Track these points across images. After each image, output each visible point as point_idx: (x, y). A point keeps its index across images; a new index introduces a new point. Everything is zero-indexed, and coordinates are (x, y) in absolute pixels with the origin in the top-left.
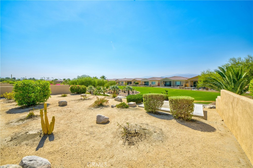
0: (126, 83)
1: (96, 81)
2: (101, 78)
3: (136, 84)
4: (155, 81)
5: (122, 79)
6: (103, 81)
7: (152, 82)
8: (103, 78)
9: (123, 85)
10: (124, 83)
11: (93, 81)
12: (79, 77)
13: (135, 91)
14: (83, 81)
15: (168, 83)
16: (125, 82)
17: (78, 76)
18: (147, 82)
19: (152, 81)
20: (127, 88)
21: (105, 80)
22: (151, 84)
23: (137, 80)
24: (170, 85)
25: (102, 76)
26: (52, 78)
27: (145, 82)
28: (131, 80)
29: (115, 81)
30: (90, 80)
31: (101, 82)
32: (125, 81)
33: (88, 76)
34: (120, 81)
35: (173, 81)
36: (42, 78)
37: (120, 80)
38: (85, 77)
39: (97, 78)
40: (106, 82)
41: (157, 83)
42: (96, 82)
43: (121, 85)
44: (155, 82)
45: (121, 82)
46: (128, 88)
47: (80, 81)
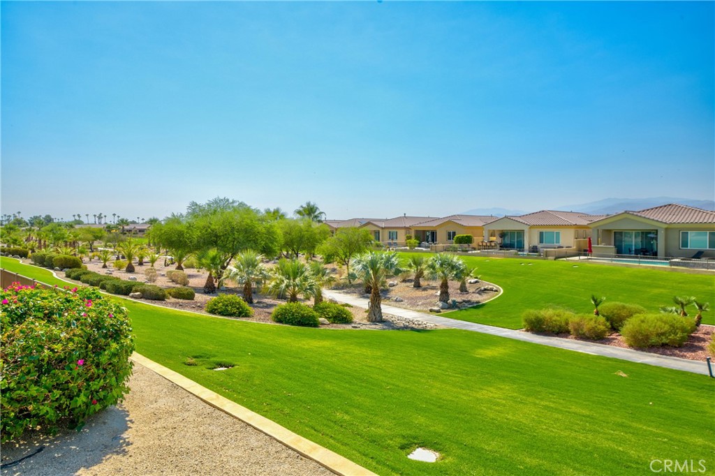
0: (409, 238)
1: (279, 229)
2: (299, 212)
3: (460, 241)
4: (556, 230)
5: (387, 220)
6: (310, 226)
7: (541, 234)
8: (309, 214)
9: (396, 244)
10: (401, 237)
11: (261, 228)
12: (195, 210)
13: (473, 281)
14: (213, 227)
15: (634, 242)
16: (403, 231)
17: (194, 204)
18: (512, 233)
19: (541, 230)
20: (437, 266)
21: (315, 225)
22: (536, 242)
23: (465, 224)
24: (647, 251)
25: (305, 206)
26: (114, 215)
27: (503, 235)
28: (434, 224)
29: (361, 227)
30: (249, 221)
31: (301, 231)
32: (405, 228)
33: (241, 204)
34: (382, 228)
35: (666, 229)
36: (77, 218)
37: (383, 225)
38: (225, 208)
39: (282, 216)
40: (324, 234)
41: (568, 240)
42: (279, 234)
43: (390, 244)
44: (558, 233)
45: (386, 232)
46: (441, 265)
47: (198, 228)
